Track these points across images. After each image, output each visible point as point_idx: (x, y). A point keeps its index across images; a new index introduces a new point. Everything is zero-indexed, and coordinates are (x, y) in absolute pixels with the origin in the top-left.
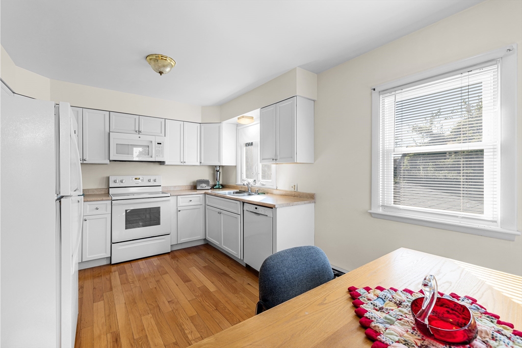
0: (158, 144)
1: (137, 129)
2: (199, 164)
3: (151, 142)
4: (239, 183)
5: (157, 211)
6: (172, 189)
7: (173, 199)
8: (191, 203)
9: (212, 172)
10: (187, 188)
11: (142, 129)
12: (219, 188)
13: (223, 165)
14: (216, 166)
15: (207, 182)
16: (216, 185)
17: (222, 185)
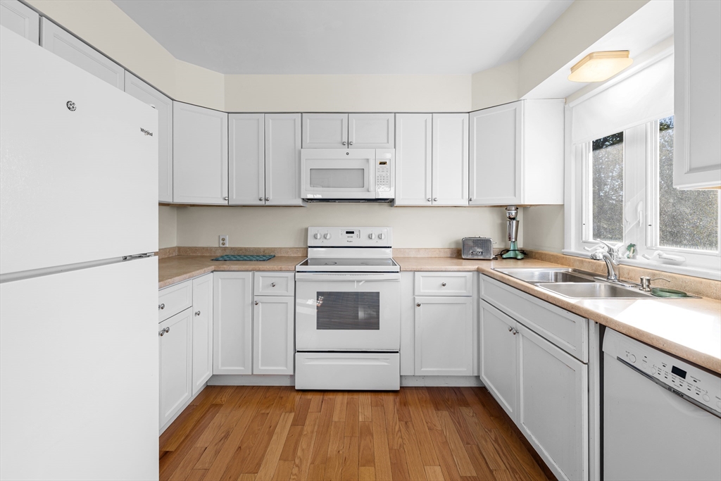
0: (381, 163)
1: (345, 140)
2: (466, 203)
3: (368, 160)
4: (572, 247)
5: (372, 300)
6: (412, 254)
7: (405, 279)
8: (444, 291)
9: (498, 221)
10: (442, 255)
11: (353, 139)
12: (515, 258)
13: (527, 202)
14: (507, 207)
15: (484, 243)
16: (508, 251)
17: (523, 252)
